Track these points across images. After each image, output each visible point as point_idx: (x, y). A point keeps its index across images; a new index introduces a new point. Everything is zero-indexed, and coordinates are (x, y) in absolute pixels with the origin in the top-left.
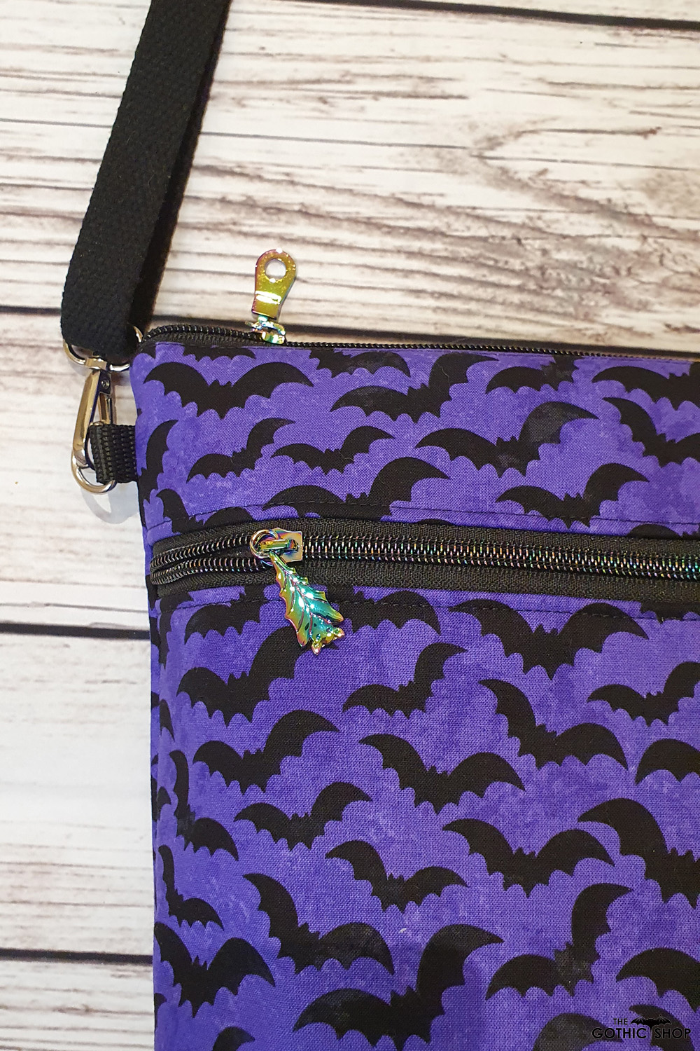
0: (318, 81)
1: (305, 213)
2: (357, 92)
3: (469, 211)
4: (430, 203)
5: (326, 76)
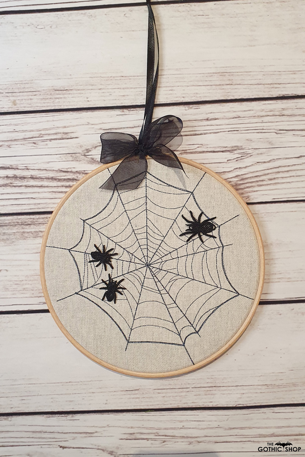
0: (32, 138)
1: (32, 178)
2: (44, 140)
3: (83, 172)
4: (71, 171)
5: (35, 136)
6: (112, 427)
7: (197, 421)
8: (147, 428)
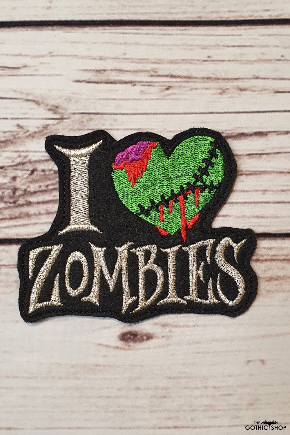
6: (57, 56)
7: (238, 46)
8: (132, 61)
